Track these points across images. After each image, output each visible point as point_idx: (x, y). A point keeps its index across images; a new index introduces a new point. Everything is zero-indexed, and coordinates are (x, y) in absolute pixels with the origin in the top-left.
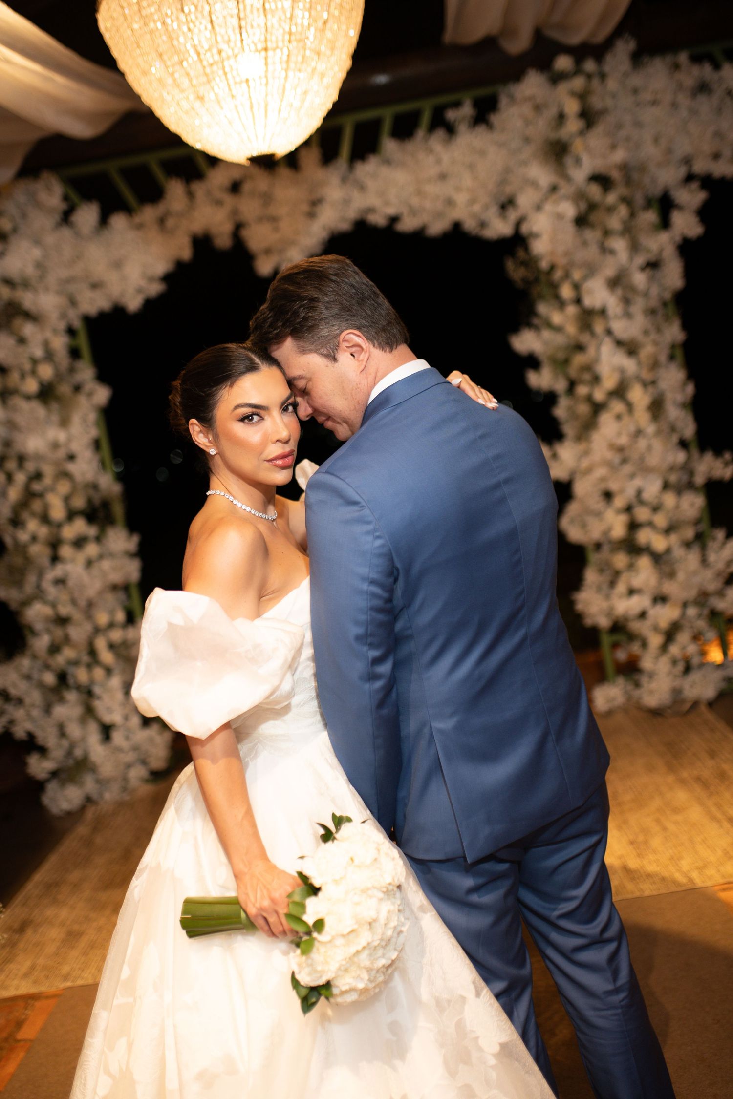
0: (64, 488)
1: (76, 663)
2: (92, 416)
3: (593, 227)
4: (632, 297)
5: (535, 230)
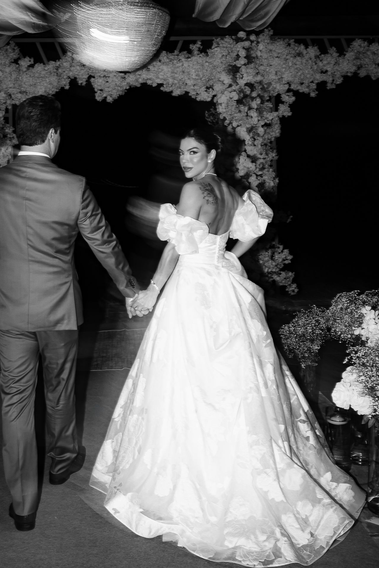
3: (244, 105)
4: (256, 137)
5: (219, 102)
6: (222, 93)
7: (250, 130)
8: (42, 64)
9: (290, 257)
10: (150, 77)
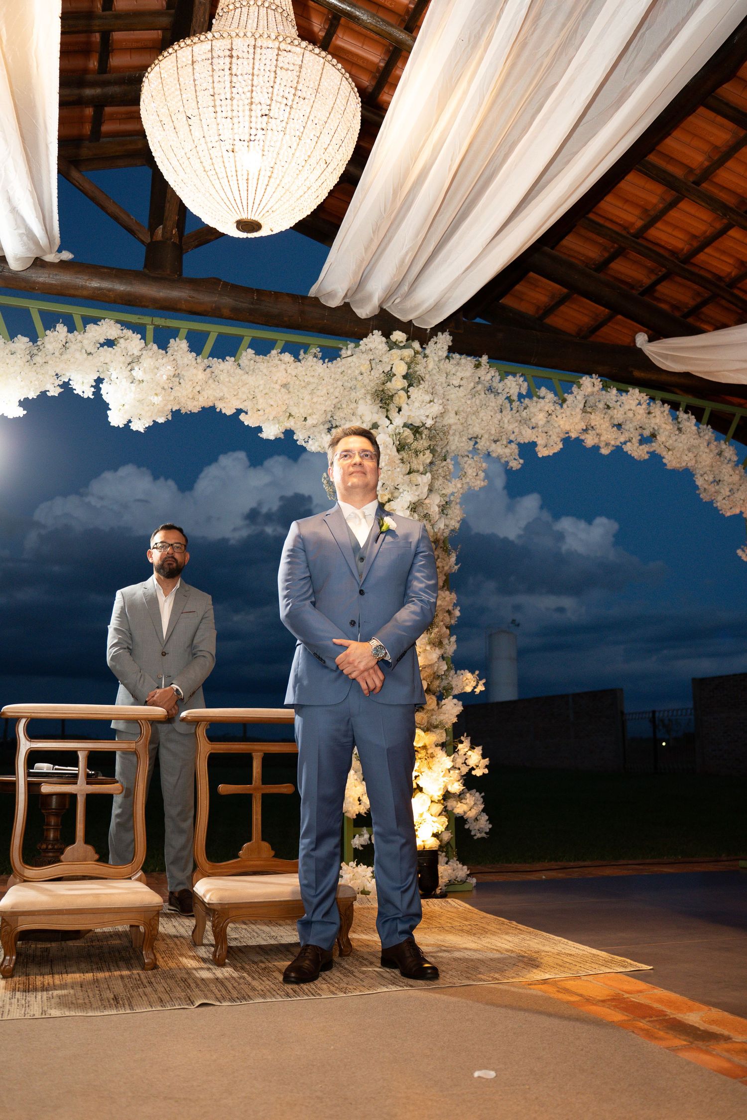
10: (221, 394)
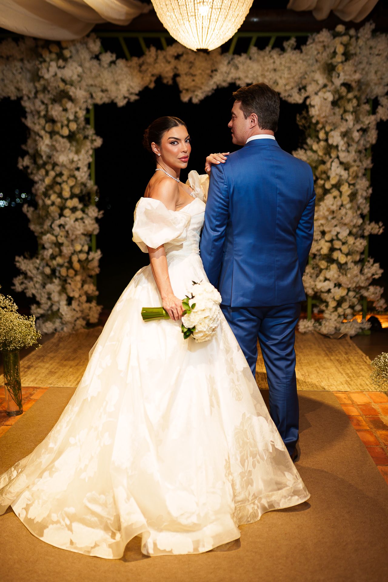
0: (71, 183)
1: (61, 266)
2: (91, 152)
3: (339, 107)
4: (351, 143)
5: (312, 103)
6: (316, 94)
7: (344, 135)
8: (124, 60)
9: (381, 271)
